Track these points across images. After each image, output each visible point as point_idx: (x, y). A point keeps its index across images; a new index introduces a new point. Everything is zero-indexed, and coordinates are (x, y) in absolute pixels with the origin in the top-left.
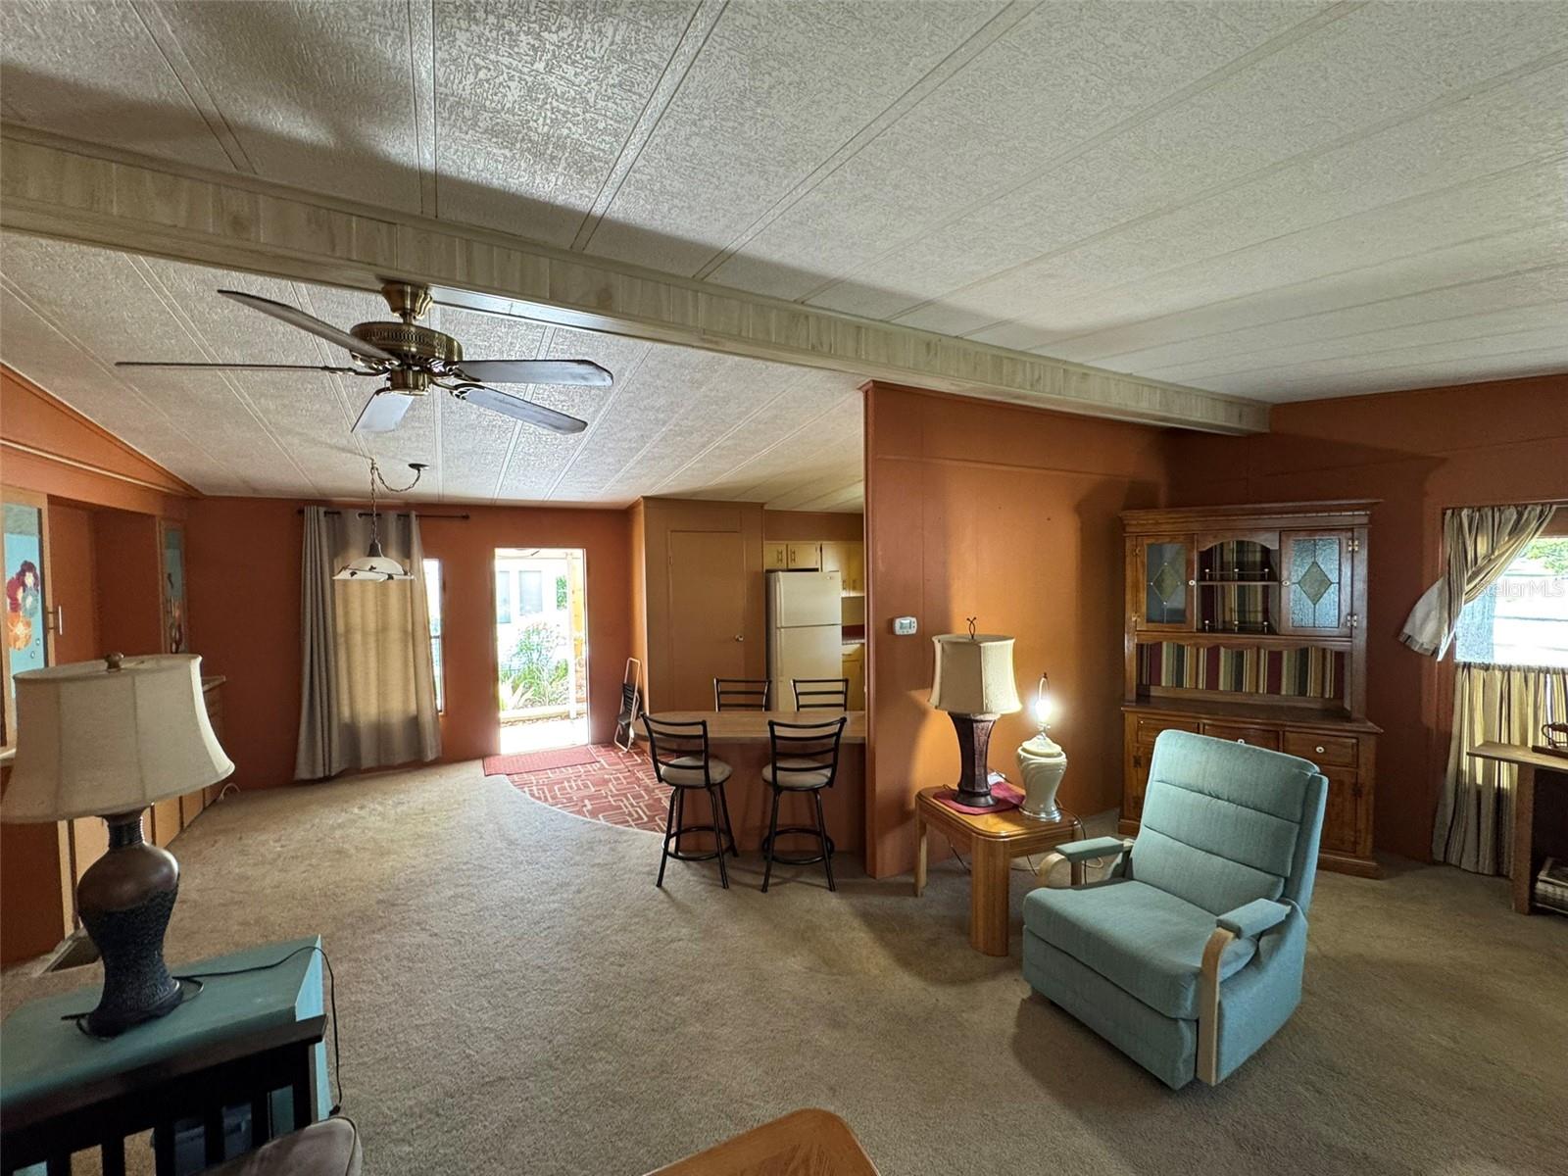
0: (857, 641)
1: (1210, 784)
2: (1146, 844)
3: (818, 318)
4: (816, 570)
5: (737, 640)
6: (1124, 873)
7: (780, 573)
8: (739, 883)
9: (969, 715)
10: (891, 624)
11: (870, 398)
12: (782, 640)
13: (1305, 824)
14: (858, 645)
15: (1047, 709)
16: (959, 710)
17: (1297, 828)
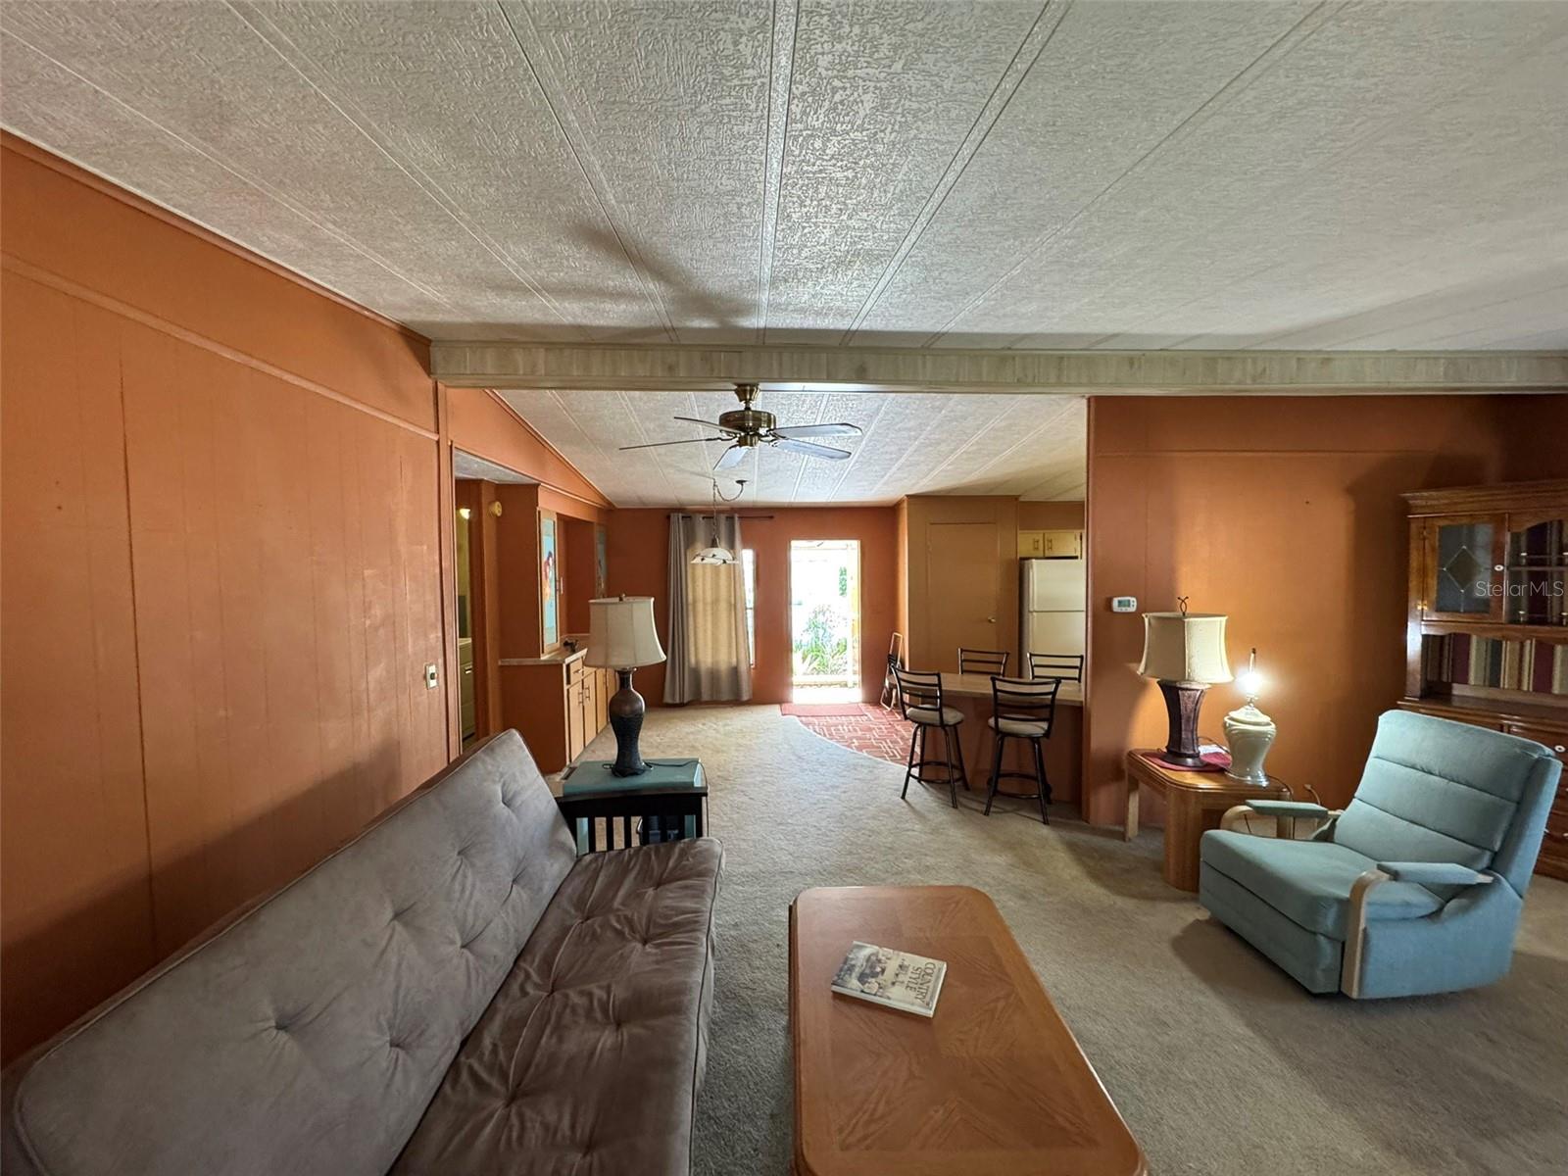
1: (1420, 761)
2: (1354, 816)
3: (1024, 357)
4: (1076, 558)
5: (990, 621)
6: (1327, 837)
7: (1034, 560)
8: (965, 807)
9: (1175, 682)
10: (1109, 601)
11: (1092, 404)
12: (1034, 624)
13: (1523, 806)
15: (1256, 682)
16: (1169, 677)
17: (1512, 807)
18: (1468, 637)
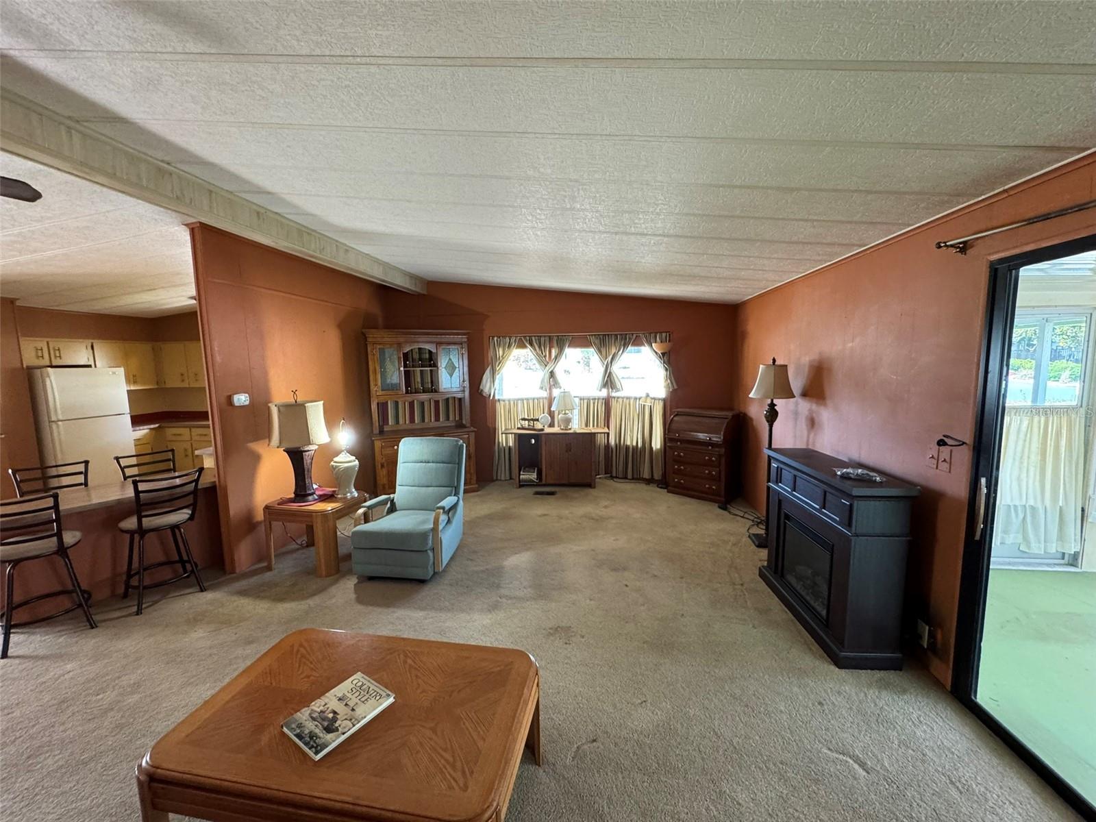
0: (145, 427)
1: (425, 458)
2: (401, 494)
3: (179, 177)
4: (89, 366)
6: (393, 509)
7: (45, 369)
9: (300, 448)
10: (229, 399)
11: (198, 237)
13: (459, 464)
14: (148, 431)
16: (293, 445)
17: (457, 466)
18: (387, 402)
